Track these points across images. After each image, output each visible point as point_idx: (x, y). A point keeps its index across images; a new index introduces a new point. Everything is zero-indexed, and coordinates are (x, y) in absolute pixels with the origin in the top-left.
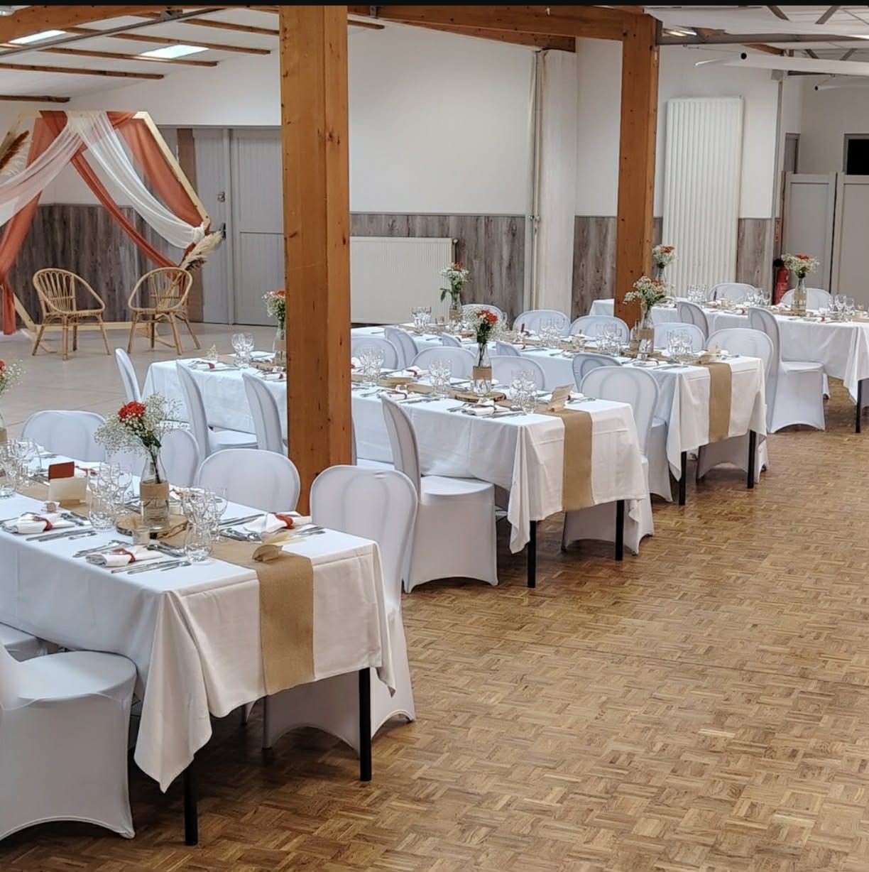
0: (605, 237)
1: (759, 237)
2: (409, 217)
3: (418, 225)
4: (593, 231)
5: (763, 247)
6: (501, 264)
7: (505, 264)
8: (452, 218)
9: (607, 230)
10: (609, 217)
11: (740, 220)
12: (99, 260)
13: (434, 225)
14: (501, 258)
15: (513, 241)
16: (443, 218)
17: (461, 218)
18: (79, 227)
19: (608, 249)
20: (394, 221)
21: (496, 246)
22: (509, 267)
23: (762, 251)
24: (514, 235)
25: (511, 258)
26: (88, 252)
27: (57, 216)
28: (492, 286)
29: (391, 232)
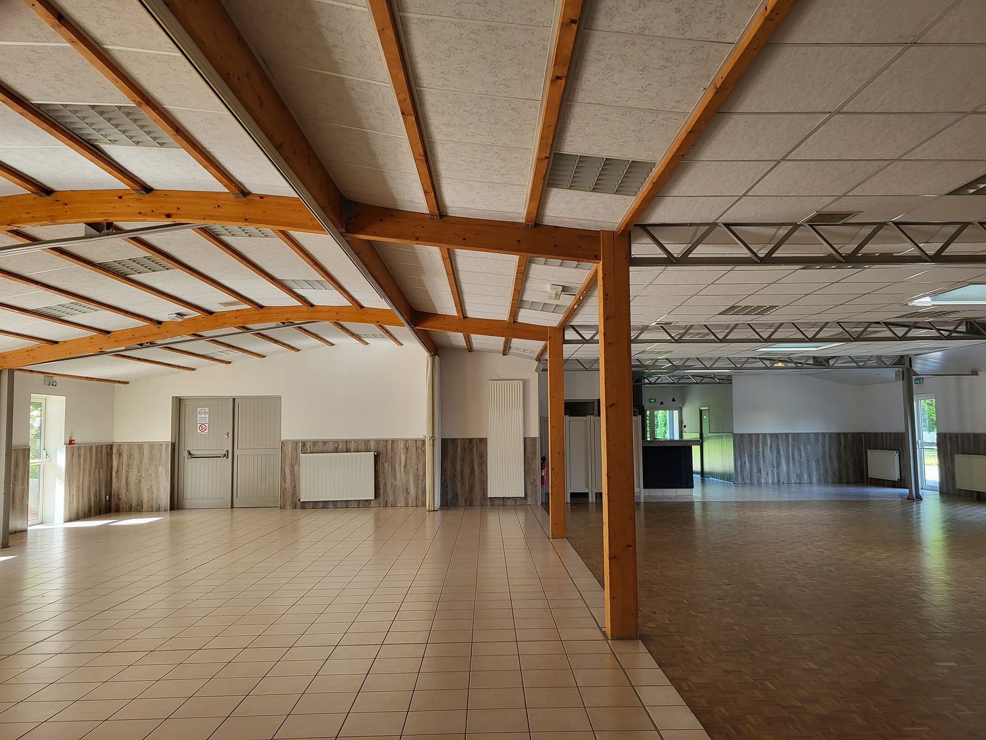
0: (457, 449)
1: (533, 446)
2: (347, 442)
3: (352, 446)
4: (450, 446)
5: (536, 451)
6: (400, 465)
7: (403, 464)
8: (372, 442)
9: (457, 446)
10: (458, 439)
11: (525, 439)
12: (143, 475)
13: (362, 446)
14: (401, 461)
15: (407, 453)
16: (367, 442)
17: (377, 441)
18: (130, 456)
19: (458, 455)
20: (338, 444)
21: (397, 455)
22: (405, 466)
23: (535, 453)
24: (407, 449)
25: (406, 461)
26: (135, 470)
27: (114, 451)
28: (395, 477)
29: (336, 451)
